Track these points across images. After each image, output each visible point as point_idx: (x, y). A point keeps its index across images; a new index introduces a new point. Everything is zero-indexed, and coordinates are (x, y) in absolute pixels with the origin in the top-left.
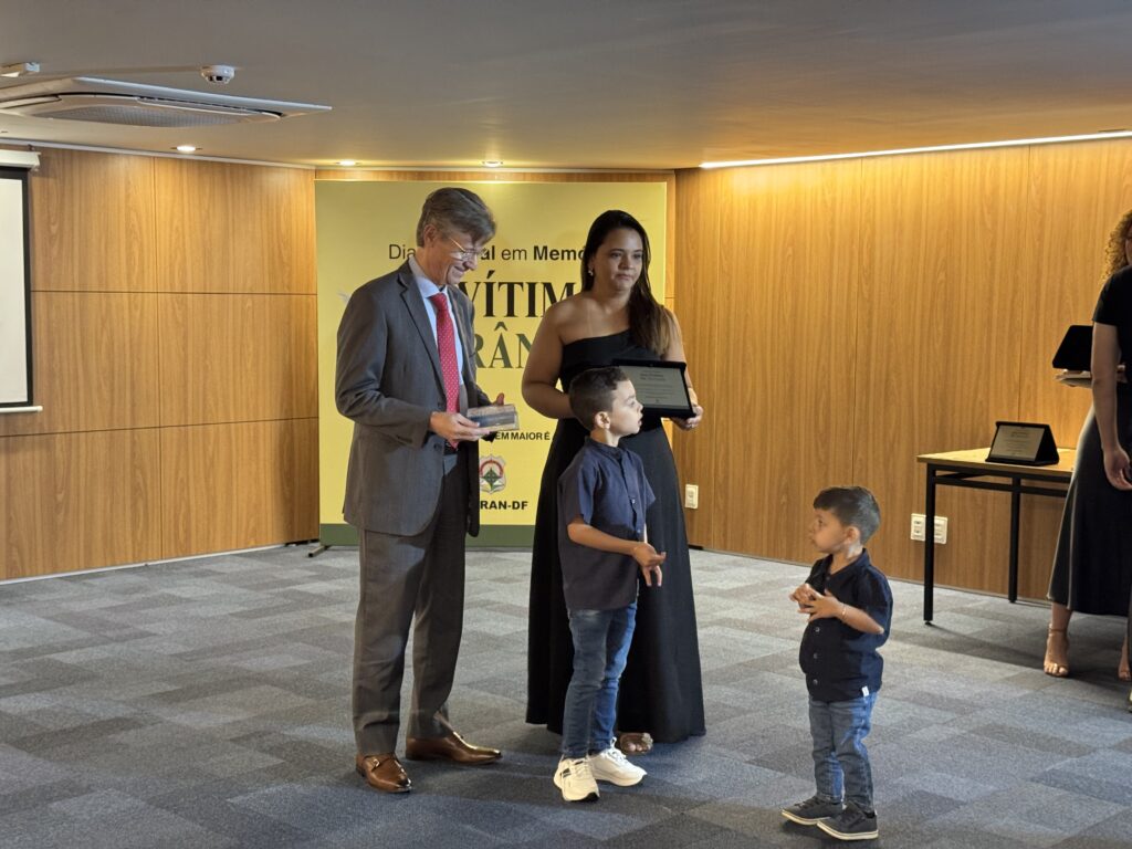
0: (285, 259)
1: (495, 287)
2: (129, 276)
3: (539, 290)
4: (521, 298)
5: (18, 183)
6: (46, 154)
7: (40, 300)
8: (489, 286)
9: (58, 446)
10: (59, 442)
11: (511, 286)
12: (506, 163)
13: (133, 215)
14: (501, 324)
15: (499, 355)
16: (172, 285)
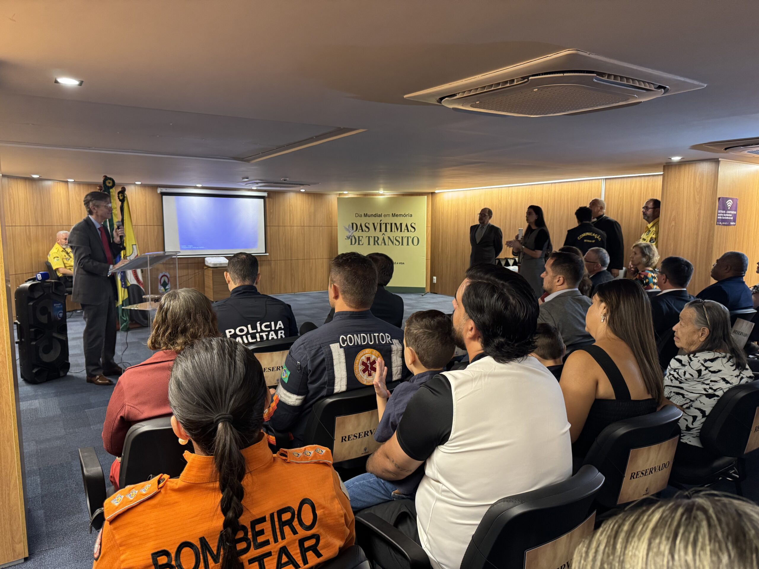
0: (331, 217)
1: (382, 224)
2: (290, 222)
3: (393, 225)
4: (389, 227)
5: (262, 200)
6: (269, 192)
7: (268, 228)
8: (381, 224)
9: (272, 264)
10: (273, 263)
11: (386, 224)
12: (385, 192)
13: (291, 207)
14: (383, 234)
15: (383, 242)
16: (301, 224)
